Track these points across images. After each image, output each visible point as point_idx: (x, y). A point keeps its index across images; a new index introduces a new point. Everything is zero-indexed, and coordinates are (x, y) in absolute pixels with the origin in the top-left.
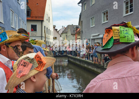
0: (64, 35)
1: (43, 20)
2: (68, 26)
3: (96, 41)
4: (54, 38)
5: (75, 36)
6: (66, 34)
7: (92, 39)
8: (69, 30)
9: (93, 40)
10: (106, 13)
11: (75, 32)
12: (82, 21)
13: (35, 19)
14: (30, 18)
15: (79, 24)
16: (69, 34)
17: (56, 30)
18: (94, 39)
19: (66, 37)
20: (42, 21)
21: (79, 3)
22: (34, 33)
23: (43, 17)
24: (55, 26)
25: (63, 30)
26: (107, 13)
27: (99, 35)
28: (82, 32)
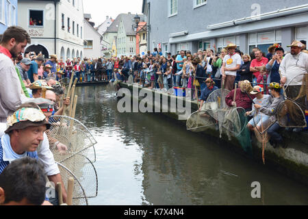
0: (111, 36)
2: (120, 16)
3: (180, 49)
4: (85, 44)
5: (134, 38)
6: (115, 34)
7: (171, 44)
8: (122, 24)
9: (174, 47)
11: (135, 30)
12: (149, 3)
15: (143, 12)
16: (122, 34)
17: (92, 24)
18: (176, 44)
19: (114, 43)
24: (90, 15)
25: (109, 25)
27: (186, 34)
28: (150, 28)
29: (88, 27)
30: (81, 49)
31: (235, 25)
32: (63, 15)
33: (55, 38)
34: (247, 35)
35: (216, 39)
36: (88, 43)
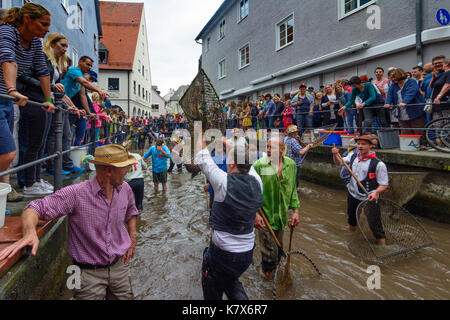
1: (132, 71)
4: (153, 107)
10: (245, 51)
13: (116, 68)
20: (129, 72)
21: (197, 39)
22: (114, 93)
23: (131, 65)
26: (247, 49)
27: (233, 91)
29: (156, 95)
30: (149, 111)
31: (273, 78)
32: (135, 83)
33: (129, 100)
34: (283, 85)
35: (257, 92)
36: (155, 107)
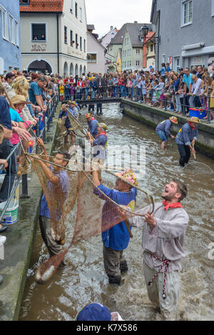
0: (116, 48)
1: (61, 13)
2: (125, 26)
3: (194, 63)
4: (89, 57)
5: (141, 51)
6: (120, 46)
7: (184, 58)
8: (127, 35)
9: (187, 61)
11: (142, 41)
12: (159, 11)
13: (41, 9)
14: (27, 8)
15: (151, 21)
16: (127, 46)
17: (96, 36)
18: (189, 58)
19: (119, 55)
20: (58, 14)
22: (39, 44)
23: (60, 4)
24: (93, 26)
25: (113, 36)
27: (202, 47)
28: (159, 40)
29: (92, 39)
30: (84, 64)
32: (66, 28)
33: (58, 53)
36: (92, 57)
